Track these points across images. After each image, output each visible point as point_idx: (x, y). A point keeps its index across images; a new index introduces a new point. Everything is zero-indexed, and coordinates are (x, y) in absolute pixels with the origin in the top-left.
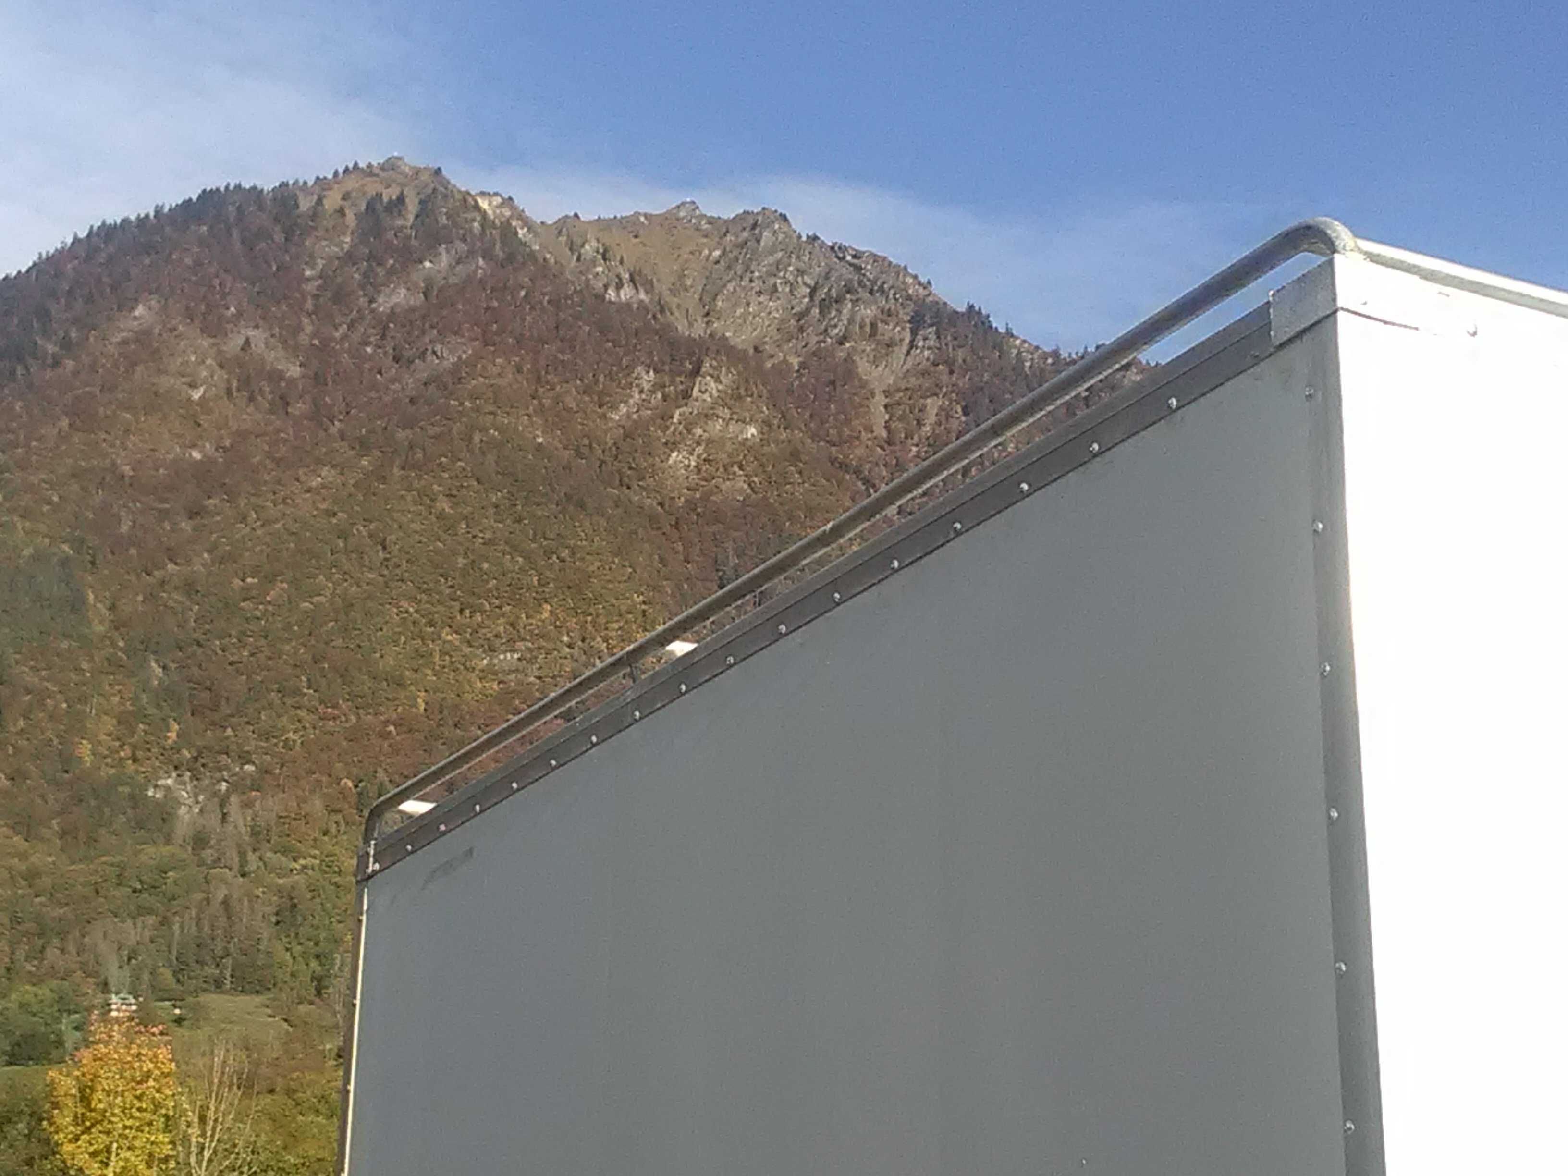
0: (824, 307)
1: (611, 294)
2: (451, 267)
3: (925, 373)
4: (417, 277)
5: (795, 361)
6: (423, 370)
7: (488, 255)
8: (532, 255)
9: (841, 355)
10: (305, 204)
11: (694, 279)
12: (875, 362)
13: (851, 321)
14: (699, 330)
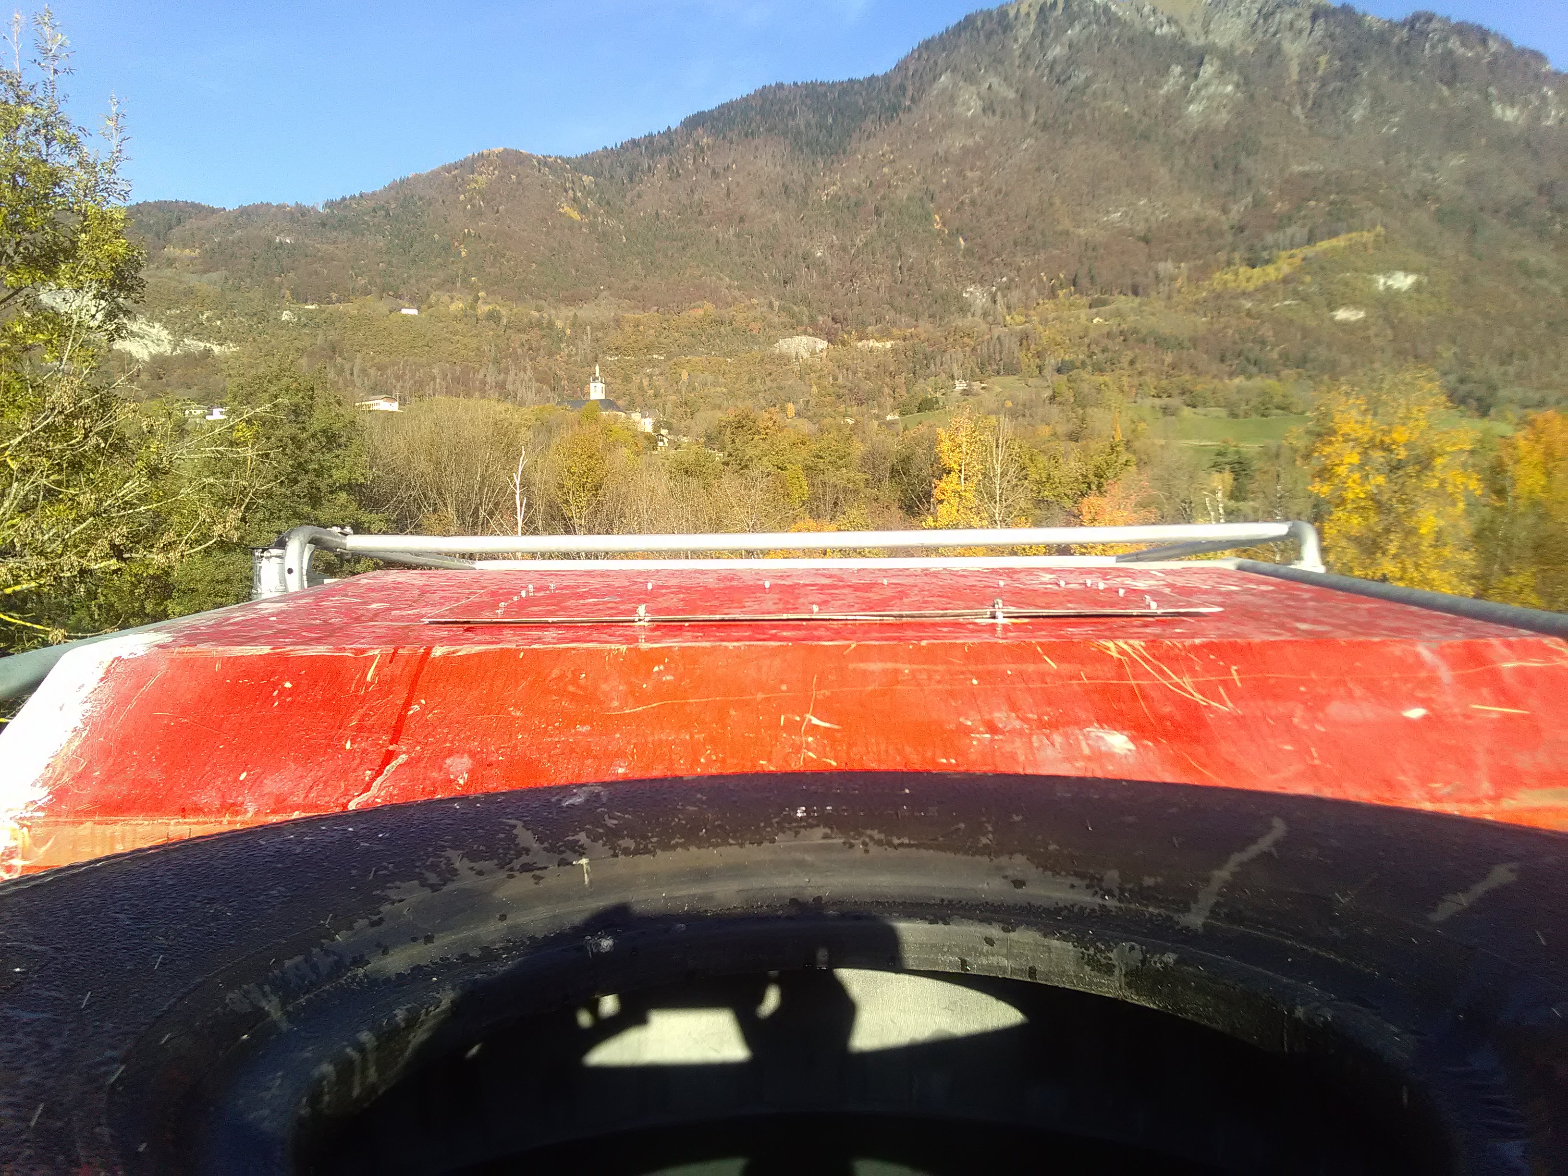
0: (1266, 19)
1: (1158, 31)
2: (1081, 31)
3: (1319, 43)
4: (1065, 39)
5: (1251, 49)
6: (1070, 85)
7: (1098, 21)
8: (1119, 18)
9: (1275, 41)
10: (1012, 13)
11: (1199, 17)
12: (1293, 42)
13: (1280, 23)
14: (1202, 41)
